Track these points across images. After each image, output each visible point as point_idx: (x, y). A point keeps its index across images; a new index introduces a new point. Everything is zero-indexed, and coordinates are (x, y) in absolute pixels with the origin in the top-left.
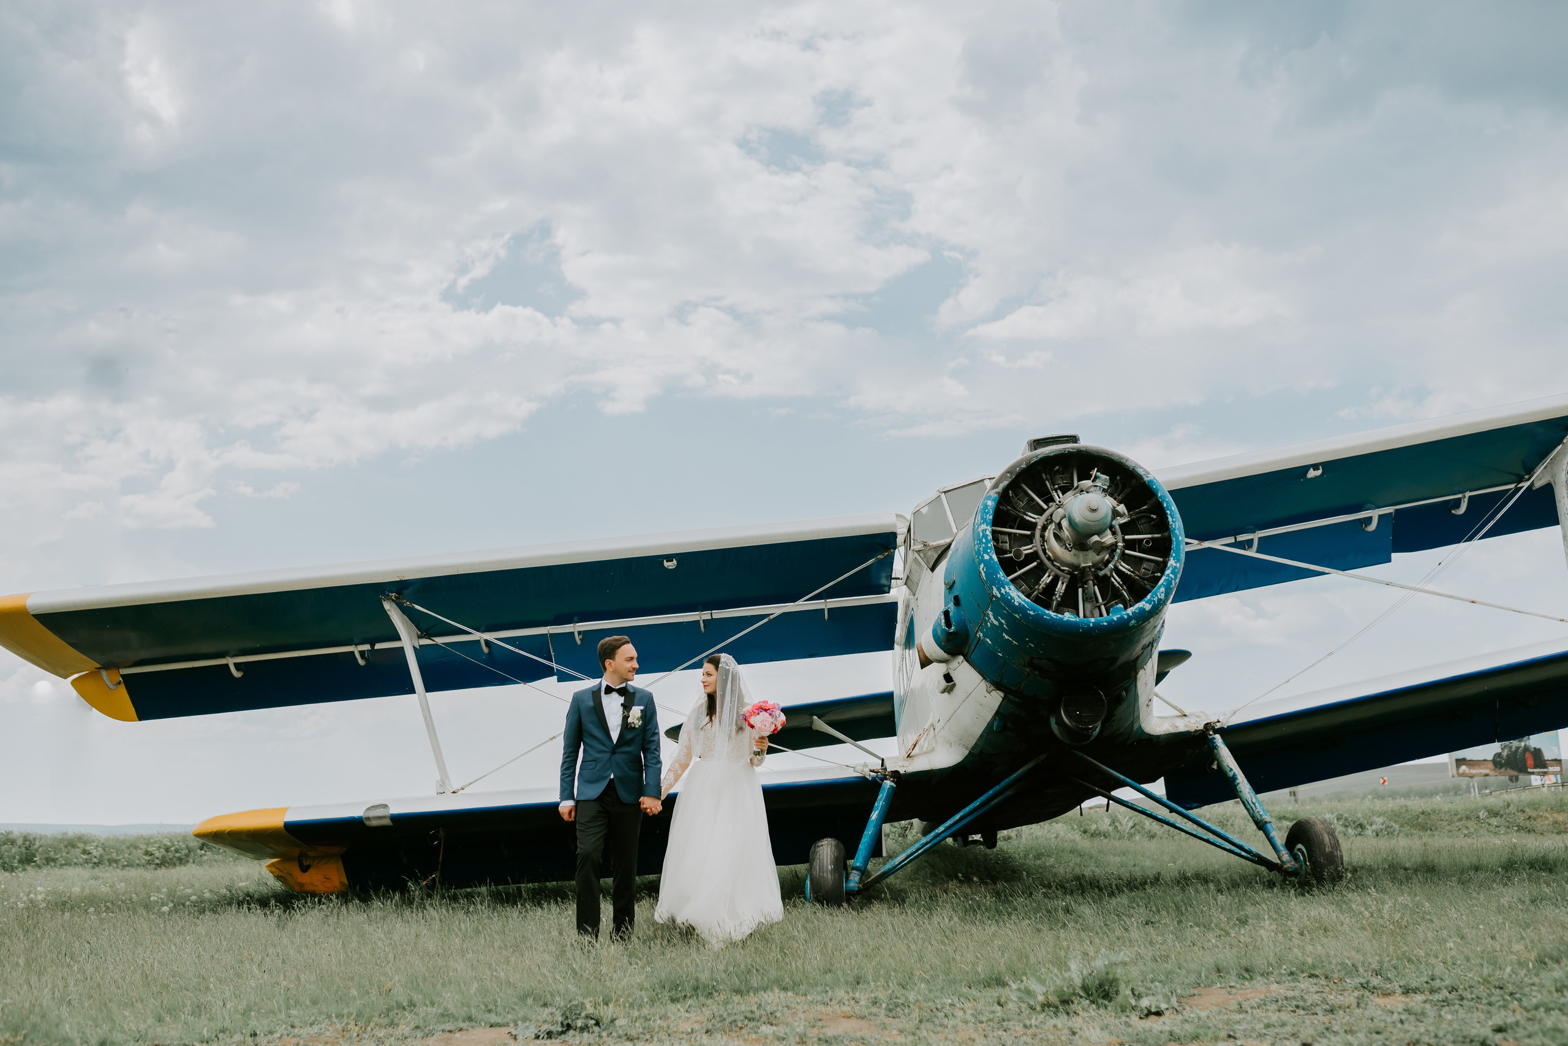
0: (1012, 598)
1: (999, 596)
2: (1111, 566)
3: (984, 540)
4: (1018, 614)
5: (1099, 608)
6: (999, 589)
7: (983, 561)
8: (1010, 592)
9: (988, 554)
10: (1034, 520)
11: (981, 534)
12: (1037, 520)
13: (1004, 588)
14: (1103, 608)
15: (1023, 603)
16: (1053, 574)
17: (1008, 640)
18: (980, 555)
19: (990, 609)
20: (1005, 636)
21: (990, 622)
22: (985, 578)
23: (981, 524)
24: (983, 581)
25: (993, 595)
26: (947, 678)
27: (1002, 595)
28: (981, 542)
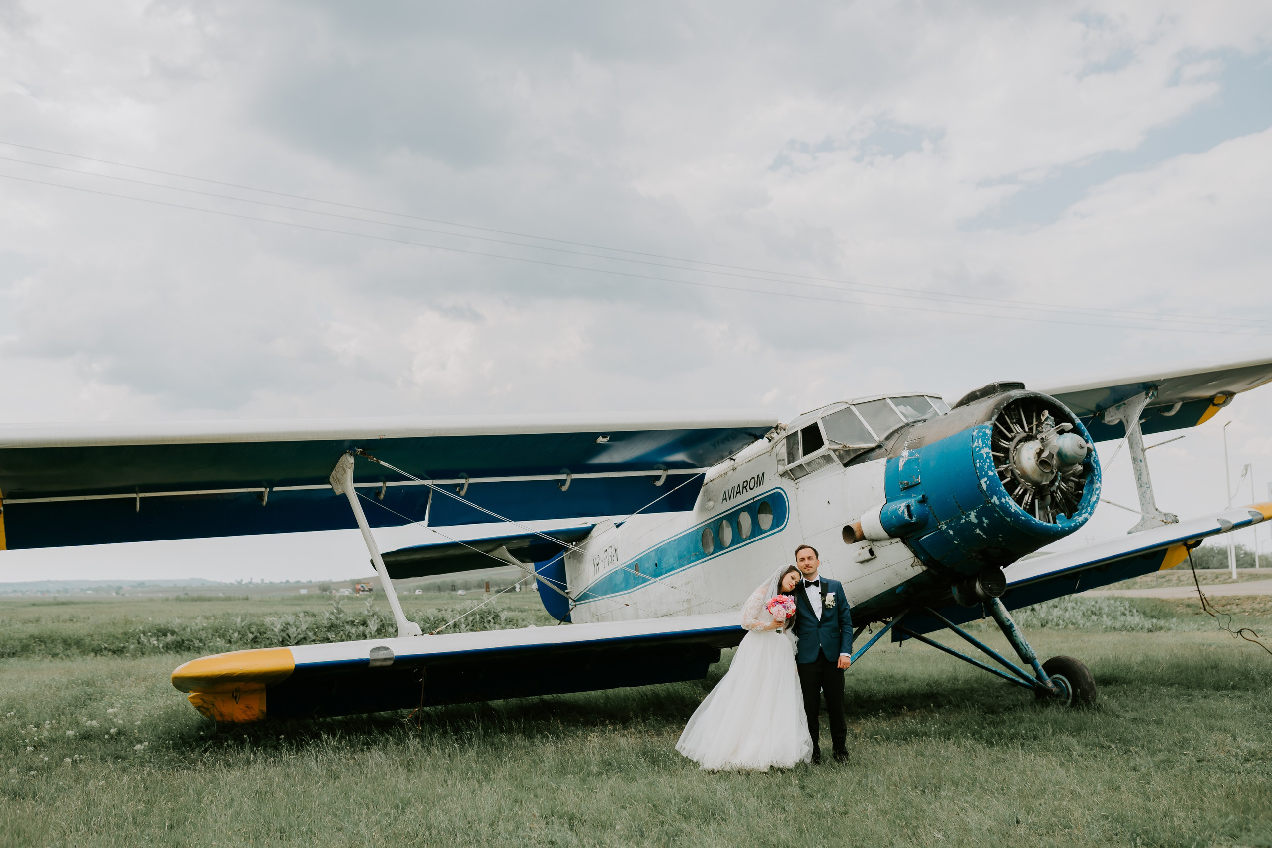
0: (1010, 506)
1: (997, 503)
2: (1057, 484)
3: (988, 460)
4: (1010, 518)
5: (1048, 515)
6: (999, 499)
7: (987, 475)
8: (1009, 501)
9: (992, 471)
10: (1007, 446)
11: (985, 455)
12: (1010, 446)
13: (1005, 498)
14: (1050, 515)
15: (1018, 510)
16: (1023, 488)
17: (979, 533)
18: (984, 471)
19: (975, 511)
20: (978, 531)
21: (968, 519)
22: (985, 489)
23: (983, 447)
24: (982, 491)
25: (991, 502)
26: (871, 552)
27: (1001, 503)
28: (985, 461)
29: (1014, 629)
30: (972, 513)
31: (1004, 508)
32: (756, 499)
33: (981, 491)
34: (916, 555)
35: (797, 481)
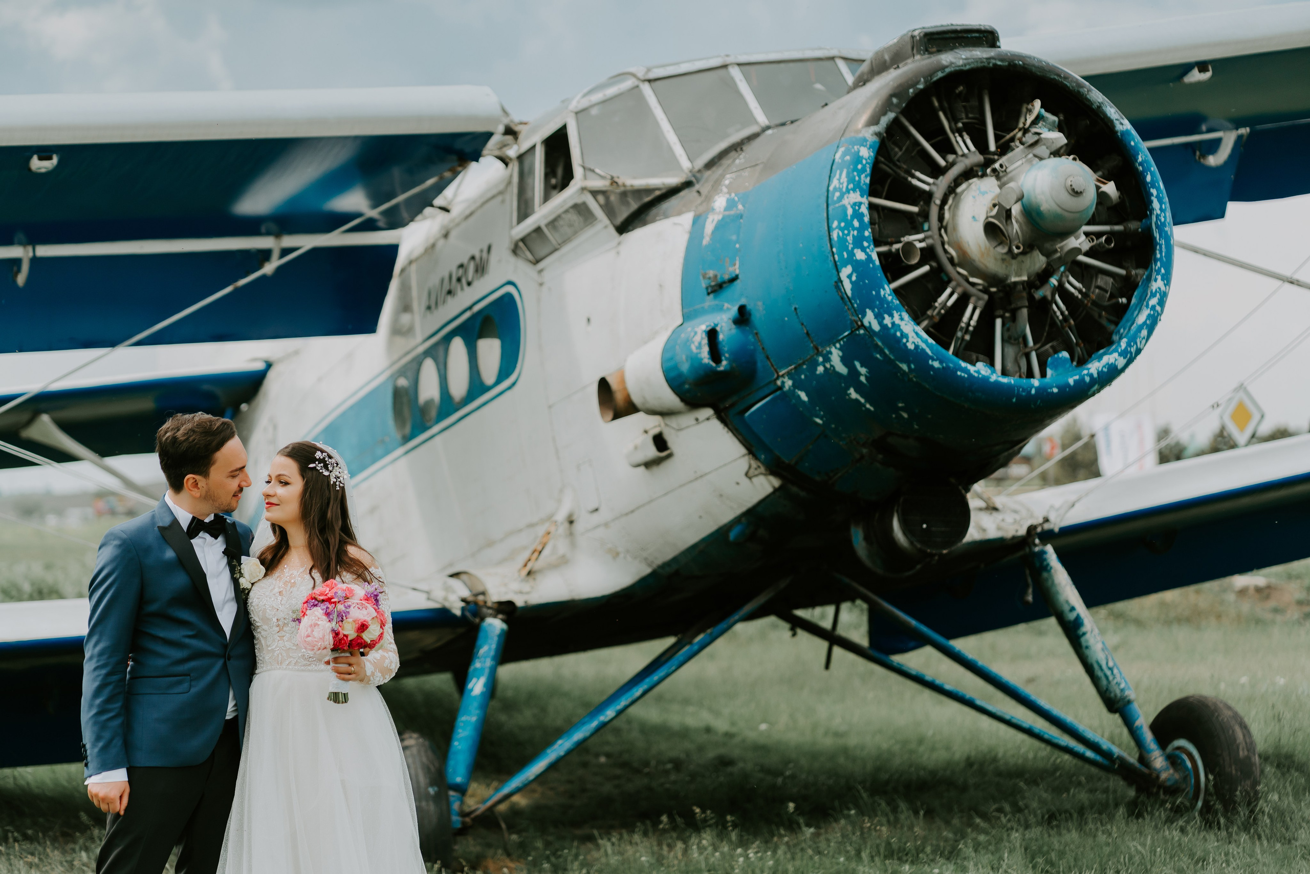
0: (903, 335)
1: (876, 327)
2: (1054, 281)
3: (856, 223)
4: (908, 362)
5: (1028, 356)
6: (879, 317)
7: (851, 260)
8: (901, 325)
9: (863, 249)
10: (926, 188)
11: (850, 211)
12: (934, 188)
13: (891, 315)
14: (1034, 356)
15: (923, 346)
16: (959, 290)
17: (857, 400)
18: (846, 248)
19: (838, 345)
20: (853, 394)
21: (828, 366)
22: (849, 293)
23: (848, 191)
24: (843, 297)
25: (863, 325)
26: (660, 442)
27: (884, 327)
28: (849, 225)
30: (833, 350)
31: (892, 338)
33: (842, 298)
34: (751, 451)
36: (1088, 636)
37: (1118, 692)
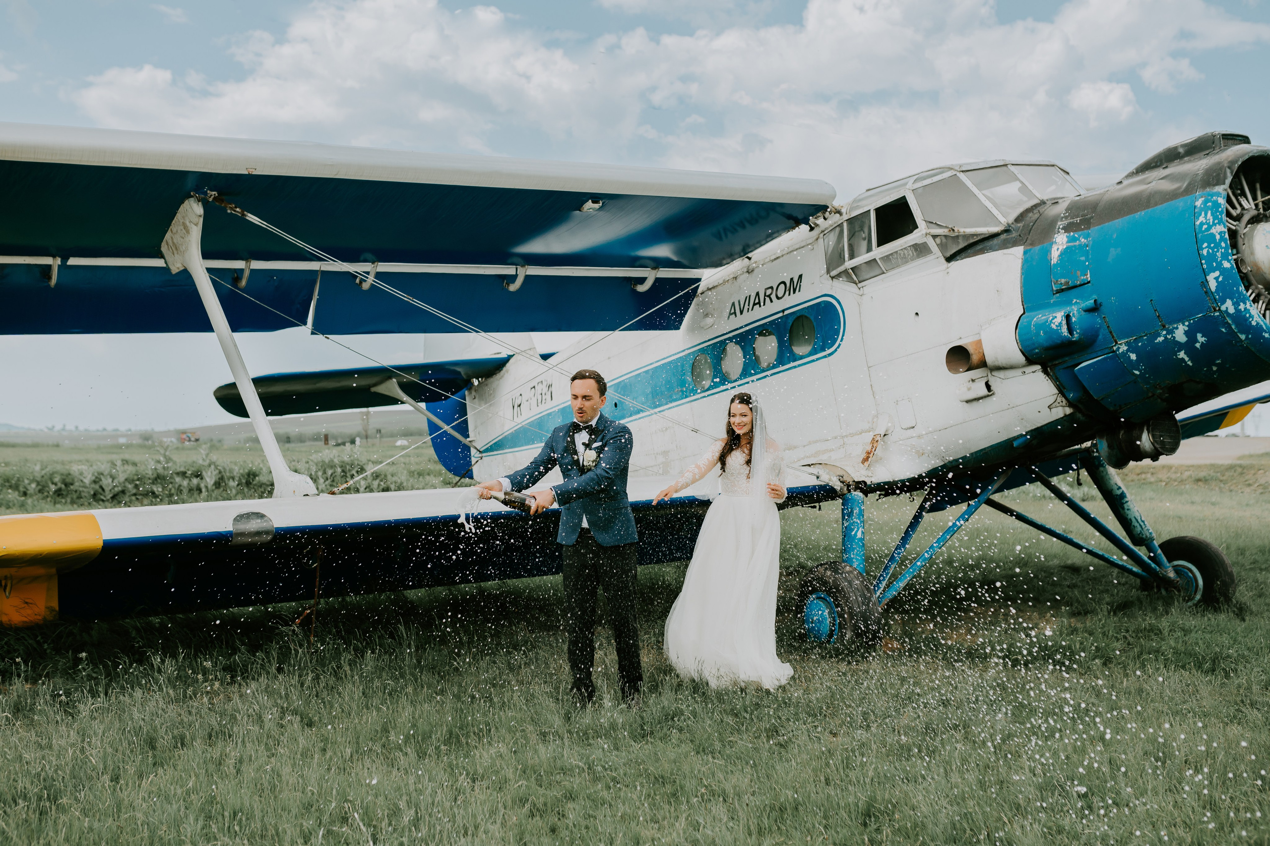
0: (1251, 316)
1: (1232, 310)
3: (1223, 245)
4: (1247, 334)
6: (1237, 305)
7: (1219, 267)
8: (1251, 309)
9: (1229, 261)
10: (1234, 228)
11: (1218, 237)
12: (1238, 228)
13: (1245, 303)
15: (1262, 323)
16: (1257, 291)
17: (1183, 359)
18: (1216, 261)
19: (1187, 323)
20: (1182, 355)
21: (1169, 337)
22: (1213, 289)
23: (1214, 224)
24: (1208, 292)
25: (1219, 309)
26: (988, 386)
27: (1238, 311)
28: (1218, 245)
29: (1126, 500)
30: (1181, 326)
31: (1241, 319)
32: (786, 312)
33: (1206, 292)
34: (1061, 391)
35: (860, 285)
36: (1129, 503)
37: (1148, 534)
